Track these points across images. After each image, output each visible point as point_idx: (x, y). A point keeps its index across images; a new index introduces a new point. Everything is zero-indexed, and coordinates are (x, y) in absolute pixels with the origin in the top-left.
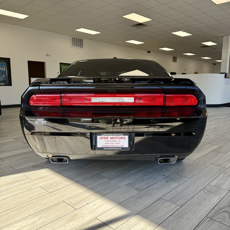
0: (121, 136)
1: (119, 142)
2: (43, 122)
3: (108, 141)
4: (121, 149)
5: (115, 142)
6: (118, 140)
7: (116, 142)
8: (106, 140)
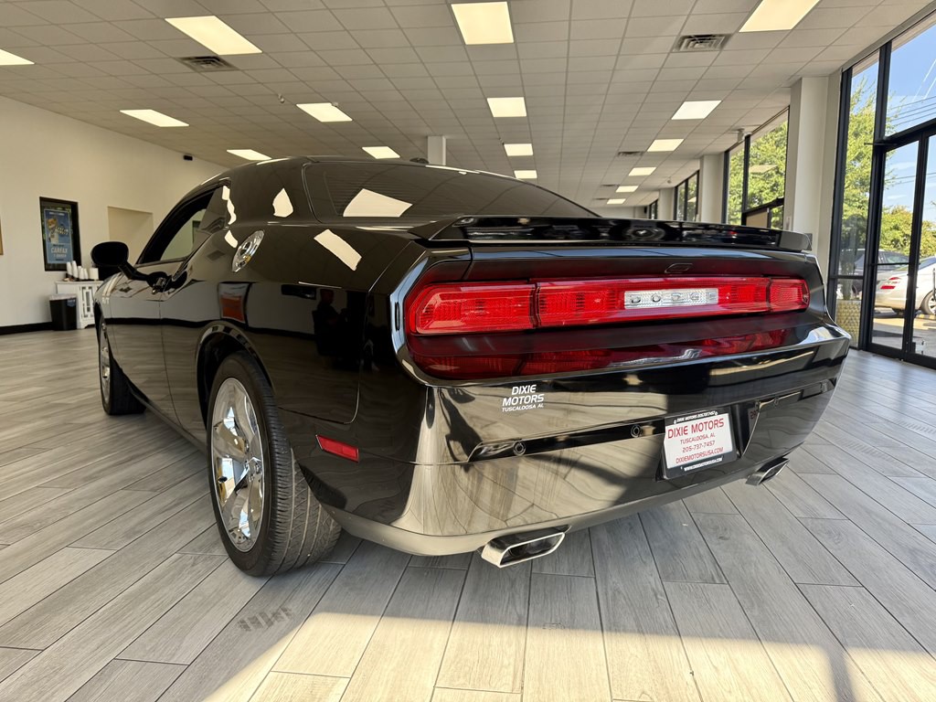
0: (712, 419)
1: (712, 439)
2: (532, 399)
3: (688, 441)
4: (720, 459)
5: (702, 441)
6: (708, 432)
7: (707, 440)
8: (684, 437)
